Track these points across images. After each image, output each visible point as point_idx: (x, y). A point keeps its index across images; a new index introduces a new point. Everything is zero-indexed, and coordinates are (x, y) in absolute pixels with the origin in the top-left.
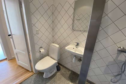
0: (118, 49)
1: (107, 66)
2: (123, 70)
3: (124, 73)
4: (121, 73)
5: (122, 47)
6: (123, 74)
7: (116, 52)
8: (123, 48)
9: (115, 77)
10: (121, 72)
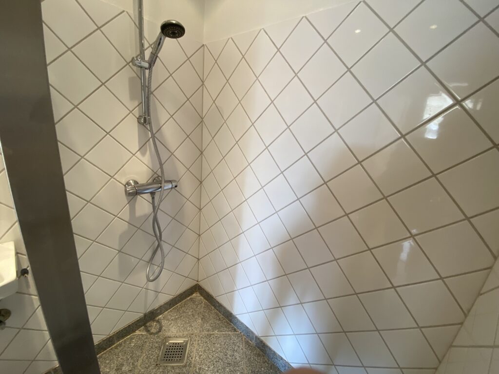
0: (126, 191)
1: (120, 251)
2: (158, 234)
3: (162, 239)
4: (157, 243)
5: (131, 181)
6: (162, 242)
7: (124, 199)
8: (136, 182)
9: (151, 264)
10: (157, 239)
